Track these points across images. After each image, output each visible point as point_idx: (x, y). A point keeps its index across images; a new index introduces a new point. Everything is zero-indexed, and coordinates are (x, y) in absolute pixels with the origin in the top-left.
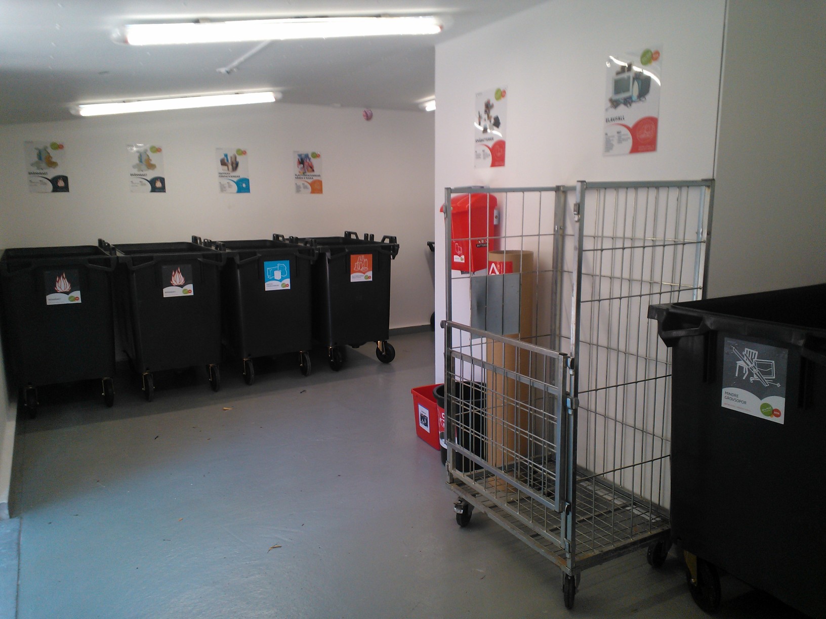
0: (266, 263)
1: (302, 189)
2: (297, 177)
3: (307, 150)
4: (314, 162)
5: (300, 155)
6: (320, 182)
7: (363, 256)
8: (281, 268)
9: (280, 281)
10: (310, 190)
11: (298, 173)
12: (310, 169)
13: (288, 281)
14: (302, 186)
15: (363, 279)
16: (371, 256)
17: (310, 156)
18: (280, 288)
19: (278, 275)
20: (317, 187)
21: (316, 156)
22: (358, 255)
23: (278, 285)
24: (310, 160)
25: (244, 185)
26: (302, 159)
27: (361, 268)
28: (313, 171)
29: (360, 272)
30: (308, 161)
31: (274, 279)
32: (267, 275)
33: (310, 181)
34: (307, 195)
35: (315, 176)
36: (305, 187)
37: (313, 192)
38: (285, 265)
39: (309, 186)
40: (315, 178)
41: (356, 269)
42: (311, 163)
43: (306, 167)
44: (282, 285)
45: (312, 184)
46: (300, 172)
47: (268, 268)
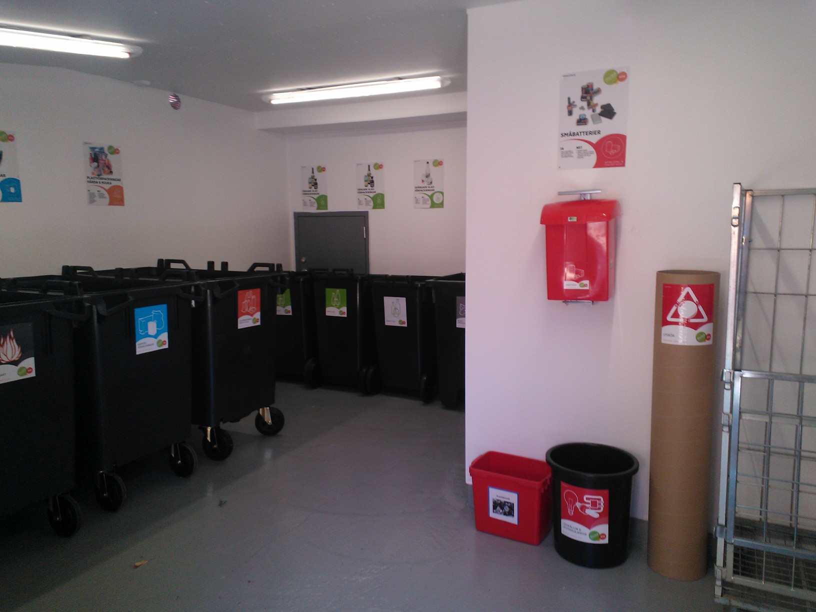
0: (137, 311)
1: (97, 199)
2: (91, 181)
3: (101, 142)
4: (112, 158)
5: (93, 149)
6: (120, 189)
7: (251, 291)
8: (157, 318)
9: (156, 337)
10: (107, 200)
11: (90, 175)
12: (106, 169)
13: (164, 337)
14: (96, 193)
15: (250, 324)
16: (258, 291)
17: (106, 151)
18: (155, 348)
19: (152, 328)
20: (116, 197)
21: (115, 151)
22: (245, 291)
23: (153, 344)
24: (106, 156)
25: (12, 190)
26: (95, 154)
27: (249, 308)
28: (111, 172)
29: (248, 314)
30: (104, 157)
31: (147, 336)
32: (139, 331)
33: (107, 187)
34: (103, 207)
35: (114, 180)
36: (102, 196)
37: (111, 203)
38: (160, 311)
39: (106, 195)
40: (114, 183)
41: (244, 310)
42: (108, 161)
43: (101, 166)
44: (158, 342)
45: (110, 191)
46: (93, 174)
47: (140, 319)
